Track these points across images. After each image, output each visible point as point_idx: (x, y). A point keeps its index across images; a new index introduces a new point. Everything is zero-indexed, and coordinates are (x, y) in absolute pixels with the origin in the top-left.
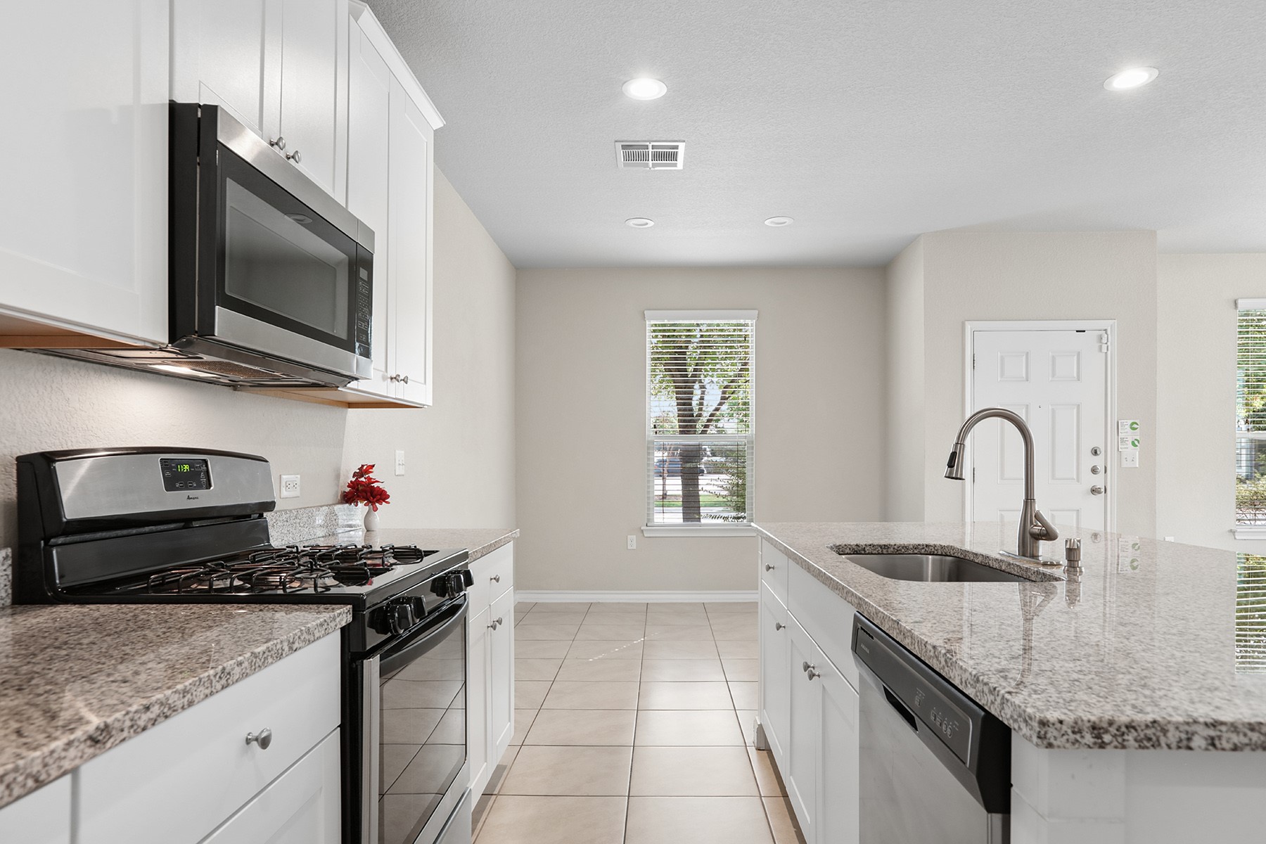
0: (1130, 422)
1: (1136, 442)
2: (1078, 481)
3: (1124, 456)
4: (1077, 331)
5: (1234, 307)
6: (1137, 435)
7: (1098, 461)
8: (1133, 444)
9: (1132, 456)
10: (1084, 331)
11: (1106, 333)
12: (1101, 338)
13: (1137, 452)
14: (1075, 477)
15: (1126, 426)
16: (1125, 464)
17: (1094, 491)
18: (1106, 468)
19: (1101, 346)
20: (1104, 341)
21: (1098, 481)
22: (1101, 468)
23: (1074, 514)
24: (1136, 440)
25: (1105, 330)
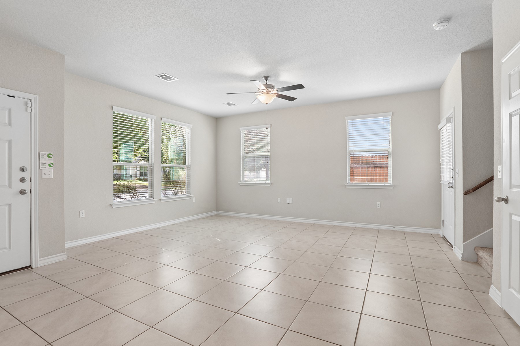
0: (47, 153)
1: (51, 165)
2: (10, 187)
3: (43, 172)
4: (8, 96)
5: (111, 109)
6: (52, 161)
7: (25, 175)
8: (50, 165)
9: (49, 173)
10: (14, 97)
11: (31, 101)
12: (27, 103)
13: (52, 170)
14: (7, 184)
15: (45, 156)
16: (44, 176)
17: (22, 192)
18: (31, 179)
19: (27, 108)
20: (29, 105)
21: (25, 186)
22: (27, 179)
23: (7, 208)
24: (51, 163)
25: (30, 100)
